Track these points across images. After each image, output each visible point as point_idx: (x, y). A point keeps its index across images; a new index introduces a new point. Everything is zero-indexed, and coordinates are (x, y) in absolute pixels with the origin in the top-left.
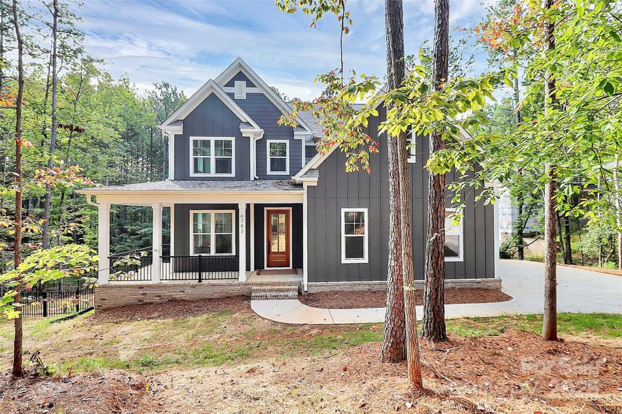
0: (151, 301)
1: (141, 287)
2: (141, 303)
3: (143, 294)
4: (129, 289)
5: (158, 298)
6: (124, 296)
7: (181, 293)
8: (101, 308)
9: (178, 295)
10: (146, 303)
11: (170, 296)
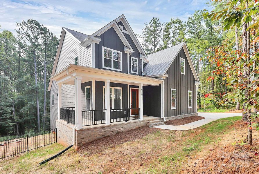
0: (108, 135)
1: (103, 127)
2: (103, 137)
3: (104, 131)
4: (97, 129)
5: (112, 133)
6: (94, 134)
7: (122, 128)
8: (81, 144)
9: (120, 130)
10: (106, 137)
11: (117, 130)
